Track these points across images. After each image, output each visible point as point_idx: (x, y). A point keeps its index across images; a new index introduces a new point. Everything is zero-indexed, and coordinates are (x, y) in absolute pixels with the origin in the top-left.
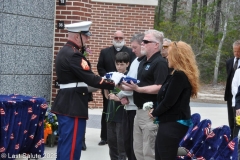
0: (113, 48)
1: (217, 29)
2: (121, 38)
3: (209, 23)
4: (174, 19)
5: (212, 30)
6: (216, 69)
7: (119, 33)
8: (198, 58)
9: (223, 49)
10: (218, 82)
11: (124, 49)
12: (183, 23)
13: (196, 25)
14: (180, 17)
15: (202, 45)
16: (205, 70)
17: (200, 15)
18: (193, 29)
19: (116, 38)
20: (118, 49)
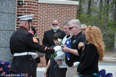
0: (52, 30)
2: (57, 25)
3: (110, 14)
4: (89, 12)
5: (112, 19)
7: (55, 21)
8: (104, 36)
11: (59, 31)
12: (94, 15)
13: (102, 16)
14: (93, 11)
15: (106, 28)
16: (109, 43)
17: (104, 10)
18: (101, 18)
19: (54, 25)
20: (55, 31)
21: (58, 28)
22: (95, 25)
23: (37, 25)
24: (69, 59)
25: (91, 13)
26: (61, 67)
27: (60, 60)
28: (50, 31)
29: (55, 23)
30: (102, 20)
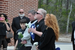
0: (19, 17)
1: (67, 8)
2: (23, 13)
3: (64, 5)
4: (48, 3)
5: (65, 8)
6: (68, 26)
7: (22, 10)
8: (59, 22)
9: (70, 17)
10: (68, 32)
12: (52, 5)
13: (58, 6)
14: (50, 2)
15: (60, 15)
16: (62, 27)
17: (59, 2)
18: (56, 8)
19: (20, 13)
20: (21, 18)
21: (23, 15)
22: (52, 13)
23: (7, 12)
24: (33, 40)
25: (49, 4)
26: (26, 45)
27: (26, 40)
28: (18, 17)
29: (21, 11)
30: (58, 9)
